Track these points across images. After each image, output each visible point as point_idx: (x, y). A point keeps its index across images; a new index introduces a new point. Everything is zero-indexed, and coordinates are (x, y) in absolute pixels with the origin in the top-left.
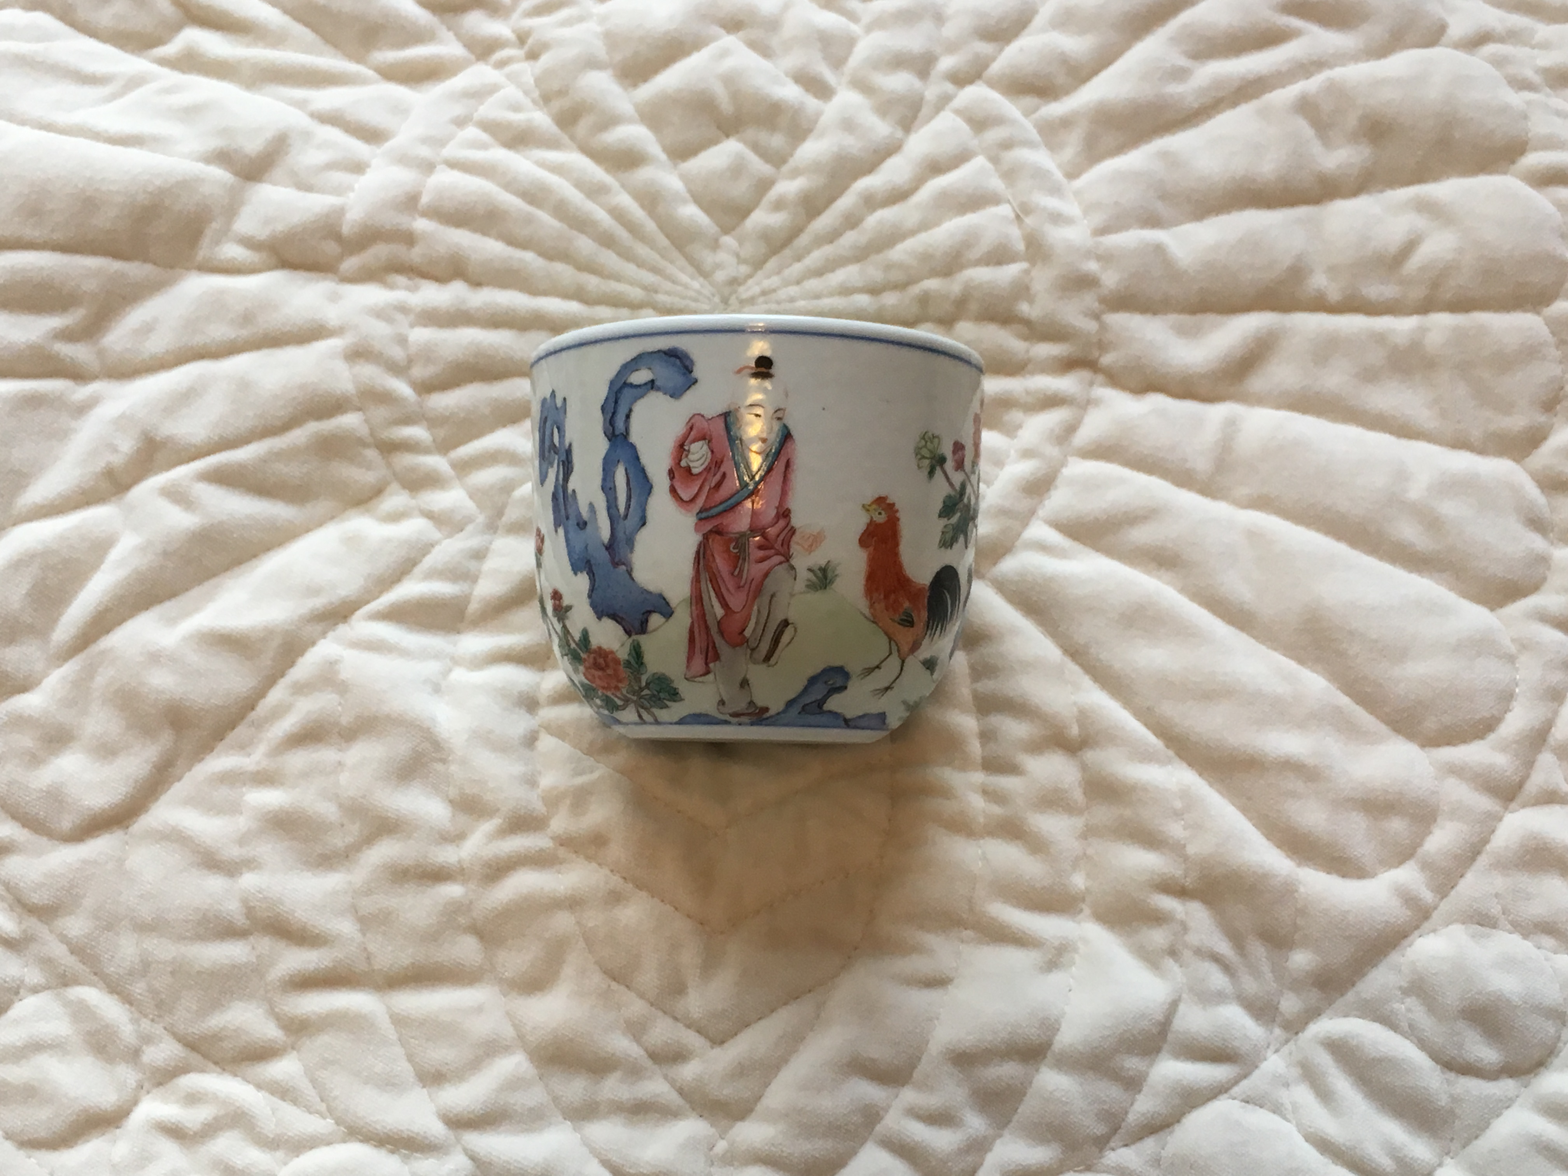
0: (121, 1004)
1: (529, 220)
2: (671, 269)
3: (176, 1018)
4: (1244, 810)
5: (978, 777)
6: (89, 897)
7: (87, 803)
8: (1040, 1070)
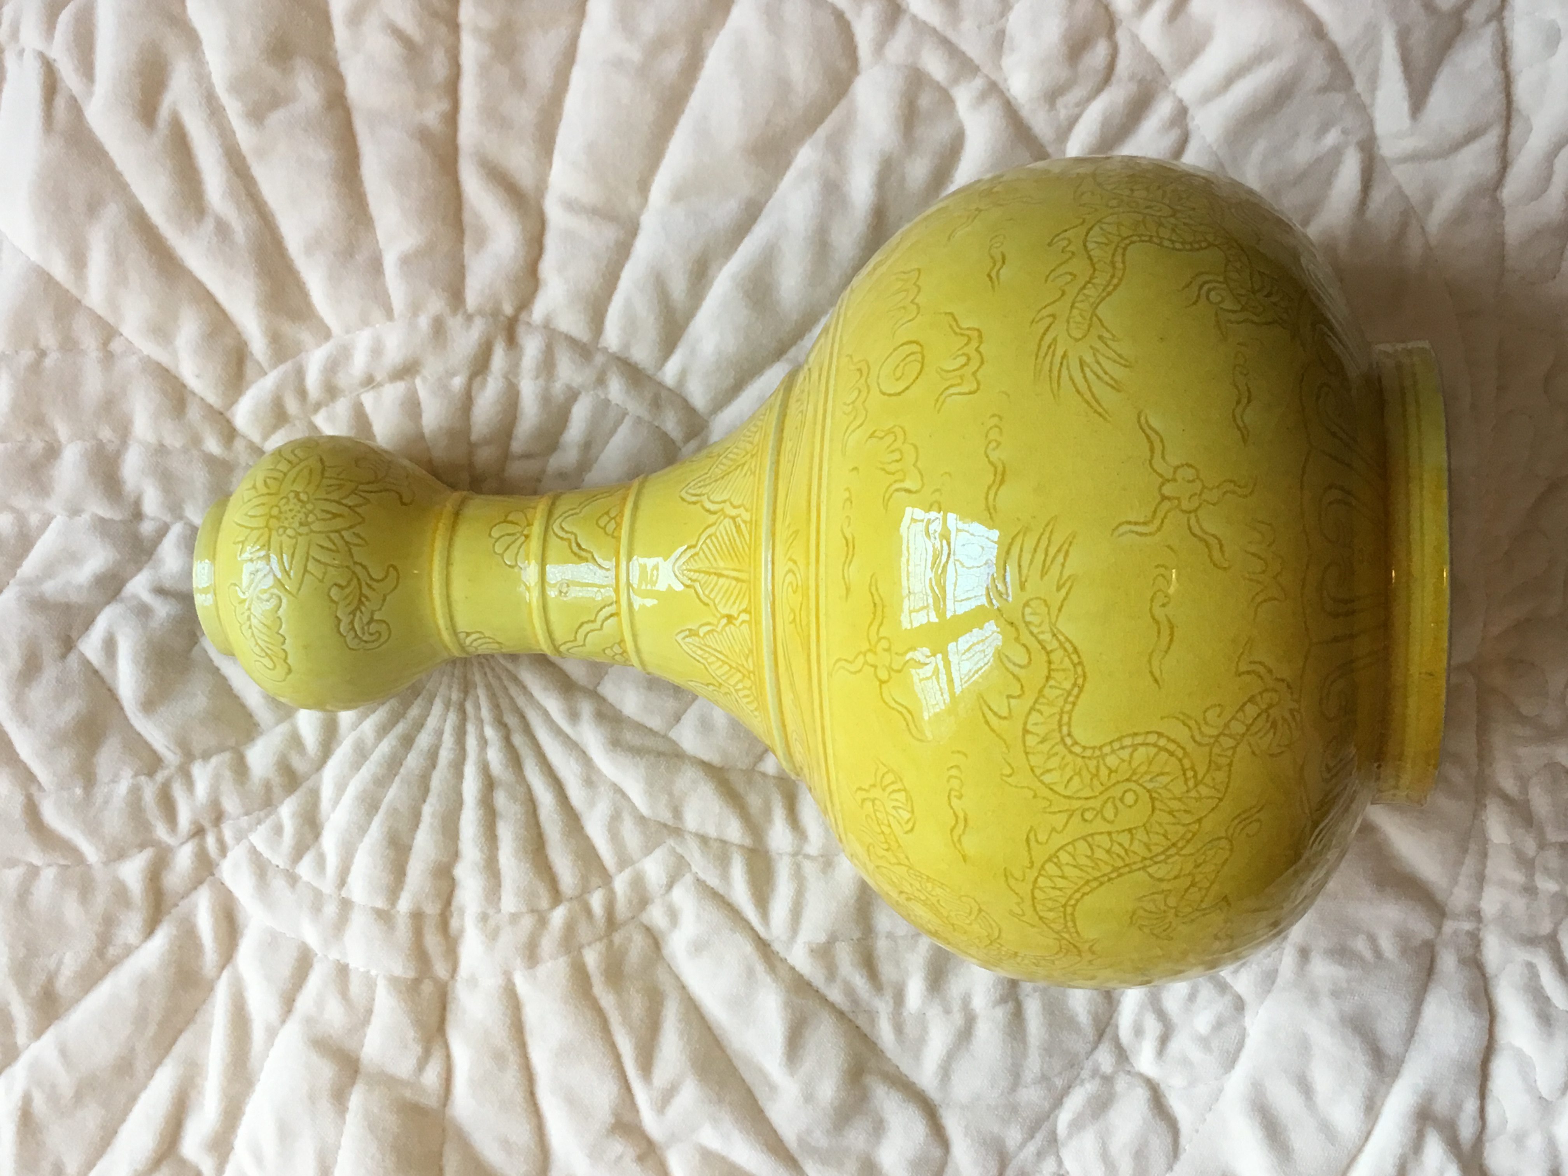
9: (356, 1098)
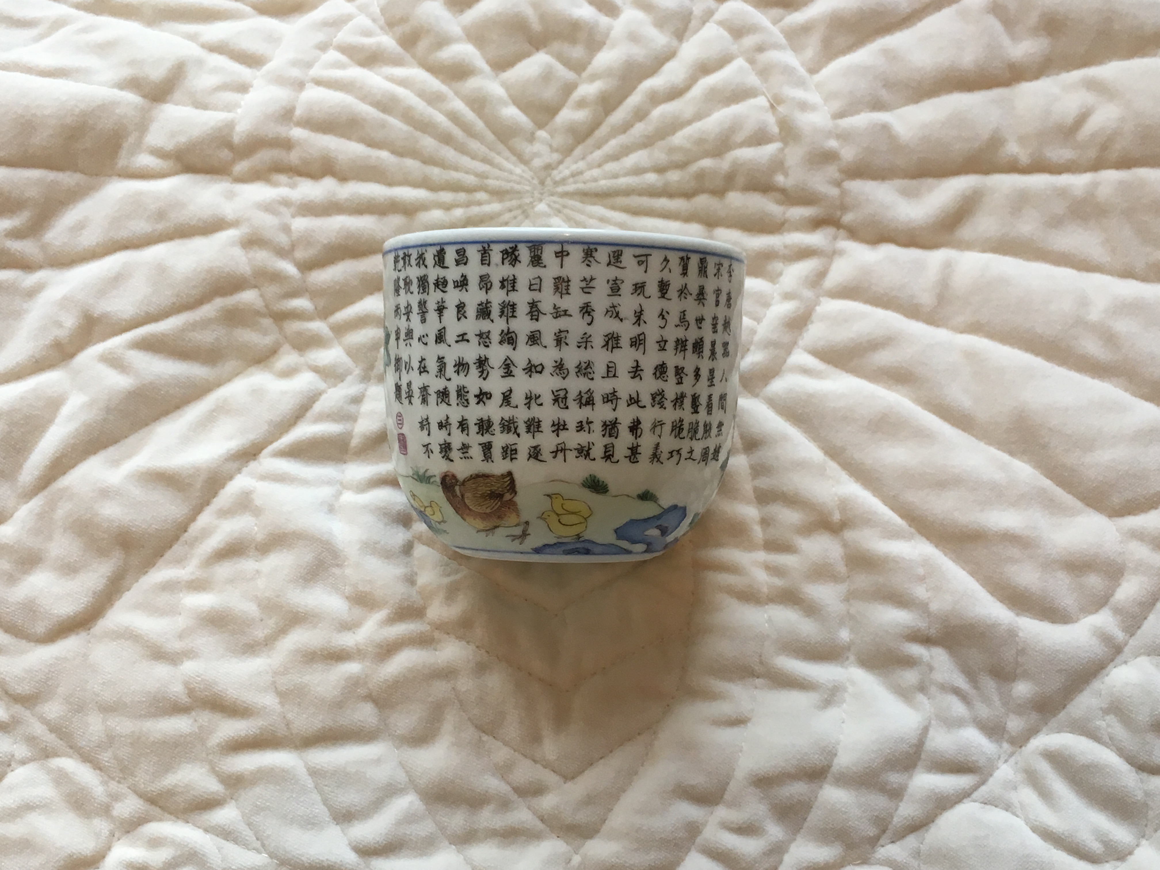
0: (92, 770)
1: (383, 125)
2: (498, 159)
3: (137, 779)
4: (973, 574)
5: (761, 556)
6: (62, 686)
7: (56, 611)
8: (823, 787)
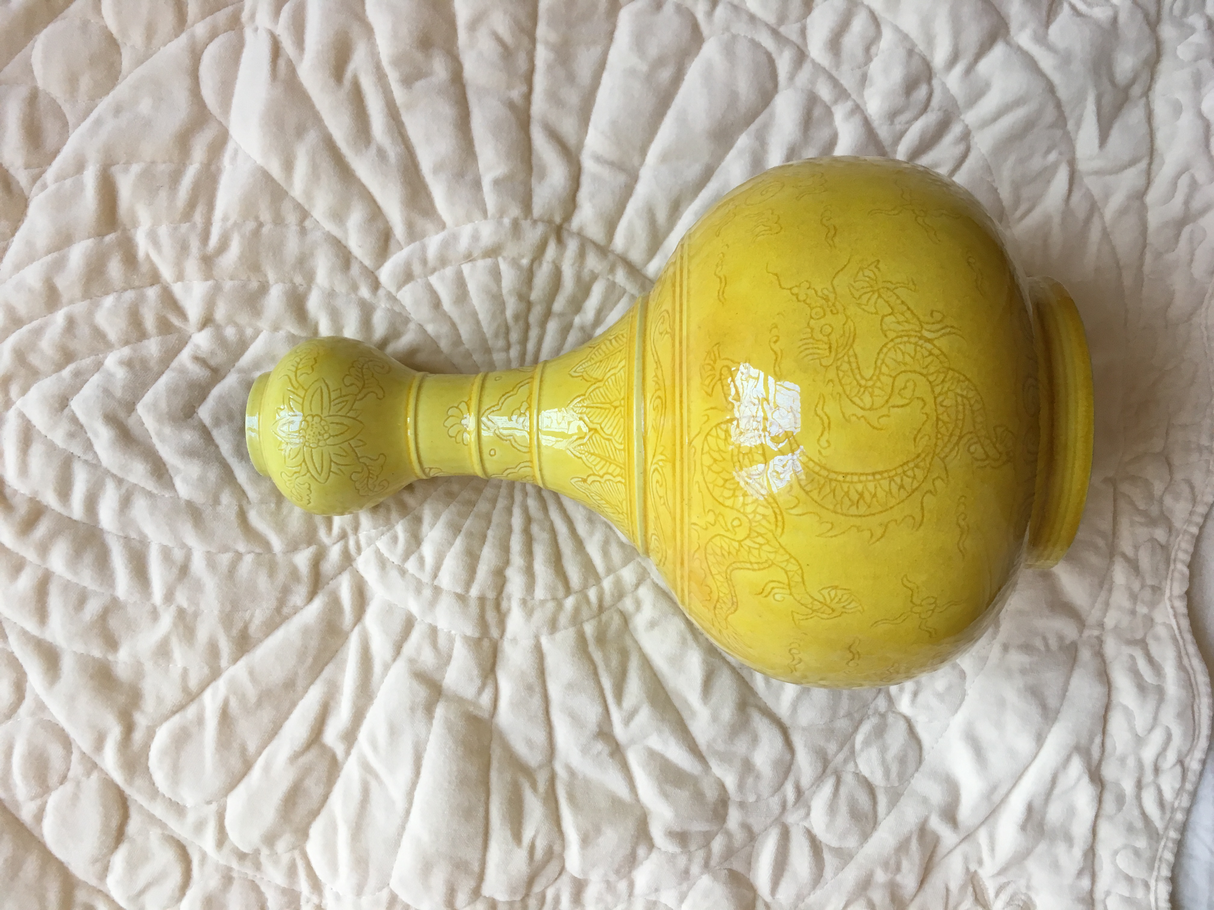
9: (440, 711)
